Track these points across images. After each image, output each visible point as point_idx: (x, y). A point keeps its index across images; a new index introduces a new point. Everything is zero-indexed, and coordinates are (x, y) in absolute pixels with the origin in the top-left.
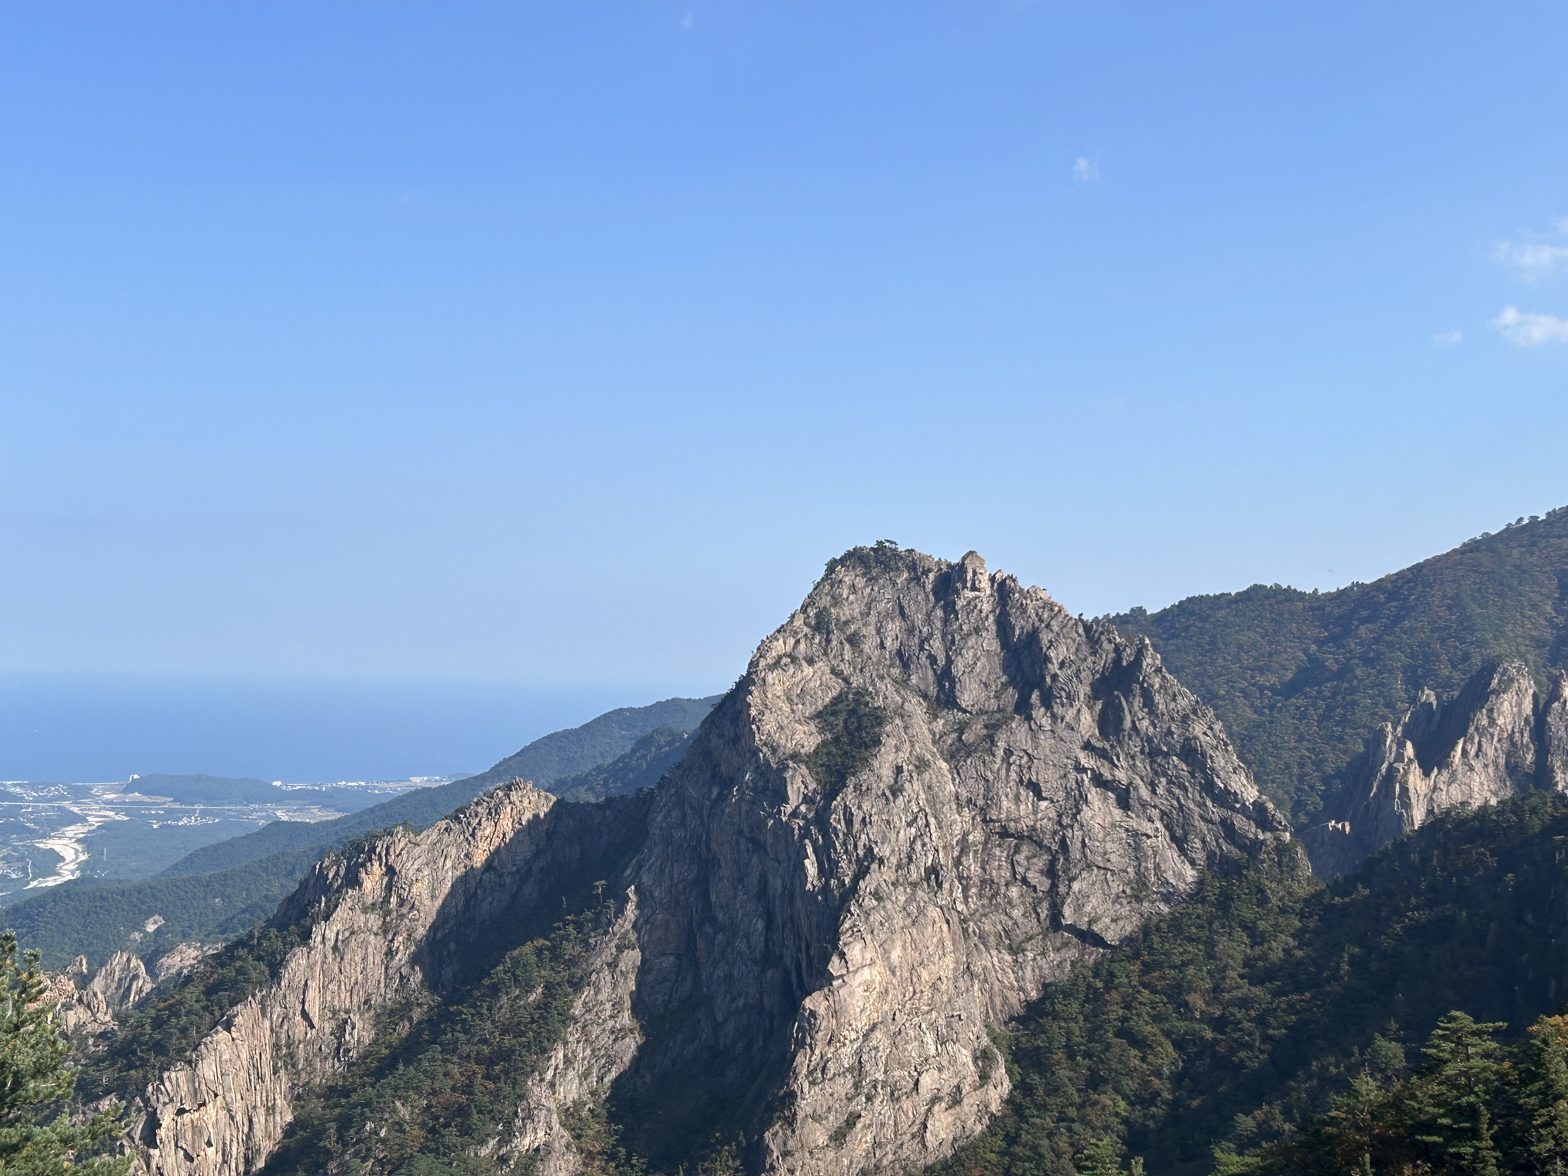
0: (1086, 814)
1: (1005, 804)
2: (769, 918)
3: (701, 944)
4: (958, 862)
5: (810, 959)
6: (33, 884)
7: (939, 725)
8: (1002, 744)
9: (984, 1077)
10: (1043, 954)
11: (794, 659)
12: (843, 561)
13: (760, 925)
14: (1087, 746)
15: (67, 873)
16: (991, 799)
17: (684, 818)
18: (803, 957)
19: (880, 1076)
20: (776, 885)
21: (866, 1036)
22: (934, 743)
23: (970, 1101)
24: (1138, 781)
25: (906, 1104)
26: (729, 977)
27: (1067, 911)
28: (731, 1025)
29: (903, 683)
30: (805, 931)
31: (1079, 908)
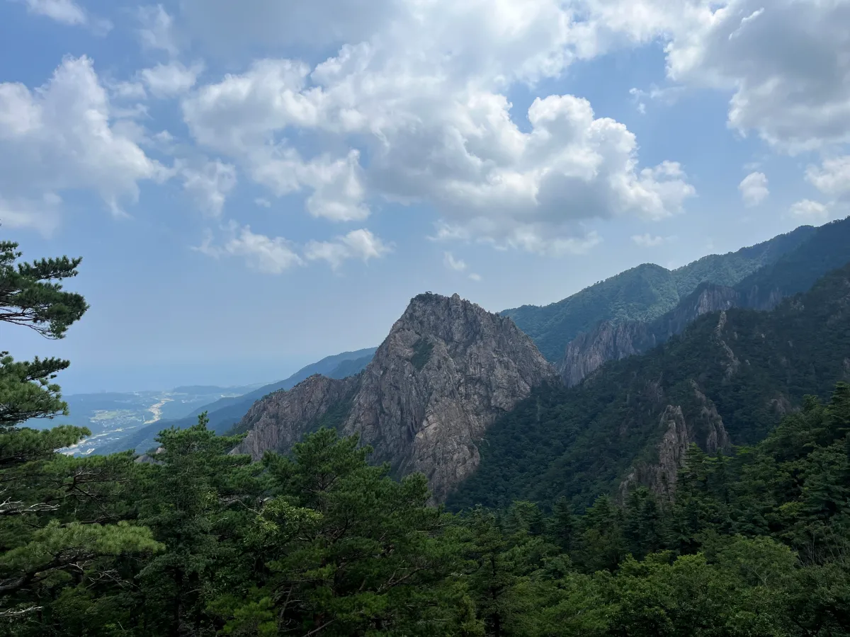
0: (496, 372)
1: (471, 370)
2: (402, 410)
3: (380, 420)
4: (458, 389)
5: (416, 422)
6: (146, 423)
7: (449, 347)
8: (468, 351)
9: (472, 454)
10: (486, 416)
11: (404, 330)
12: (415, 299)
13: (399, 413)
14: (494, 351)
15: (156, 419)
16: (466, 368)
17: (372, 382)
18: (413, 422)
19: (441, 456)
20: (404, 400)
21: (436, 444)
22: (448, 353)
23: (469, 462)
24: (511, 360)
25: (449, 464)
26: (390, 429)
27: (492, 402)
28: (392, 445)
29: (436, 335)
30: (414, 413)
31: (496, 400)
